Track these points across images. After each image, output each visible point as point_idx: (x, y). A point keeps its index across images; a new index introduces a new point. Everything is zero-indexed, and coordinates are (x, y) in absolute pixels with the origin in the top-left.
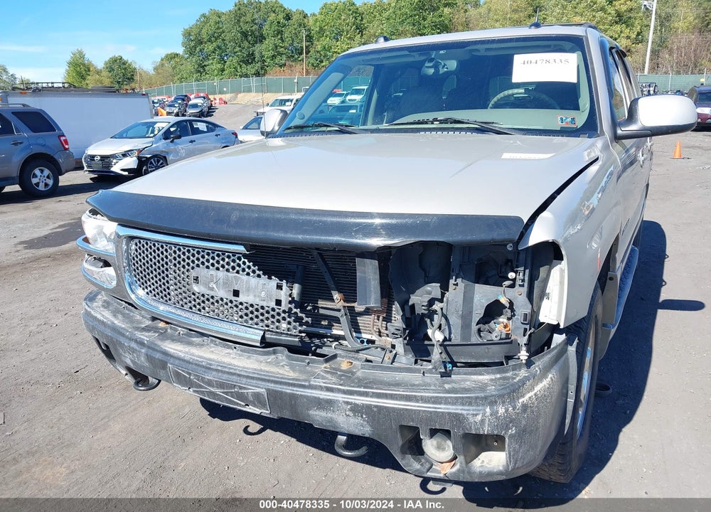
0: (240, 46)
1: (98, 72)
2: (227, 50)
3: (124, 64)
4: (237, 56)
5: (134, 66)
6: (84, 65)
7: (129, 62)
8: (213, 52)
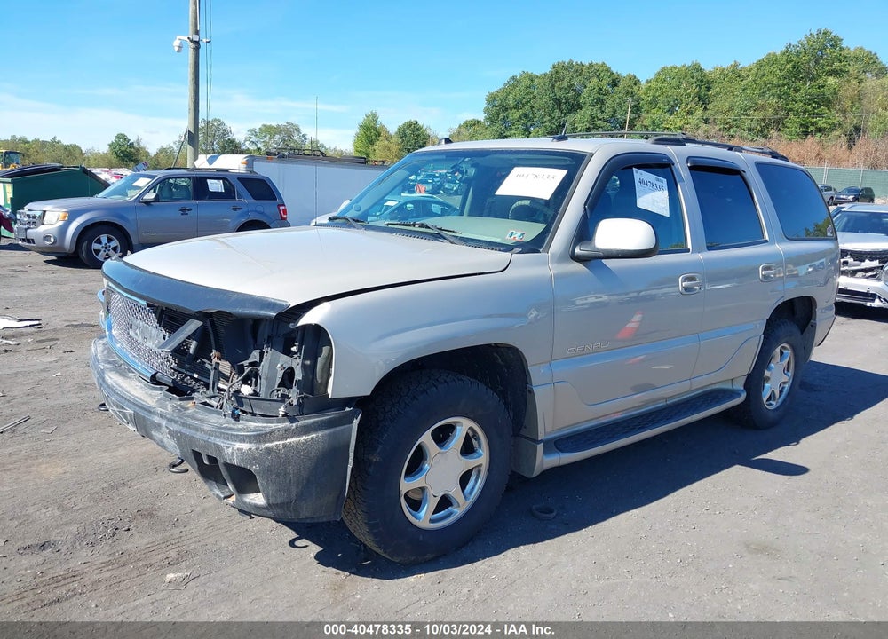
0: (550, 116)
1: (388, 138)
2: (535, 120)
3: (418, 130)
4: (545, 127)
5: (428, 132)
6: (375, 129)
7: (424, 128)
8: (519, 121)
